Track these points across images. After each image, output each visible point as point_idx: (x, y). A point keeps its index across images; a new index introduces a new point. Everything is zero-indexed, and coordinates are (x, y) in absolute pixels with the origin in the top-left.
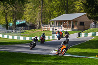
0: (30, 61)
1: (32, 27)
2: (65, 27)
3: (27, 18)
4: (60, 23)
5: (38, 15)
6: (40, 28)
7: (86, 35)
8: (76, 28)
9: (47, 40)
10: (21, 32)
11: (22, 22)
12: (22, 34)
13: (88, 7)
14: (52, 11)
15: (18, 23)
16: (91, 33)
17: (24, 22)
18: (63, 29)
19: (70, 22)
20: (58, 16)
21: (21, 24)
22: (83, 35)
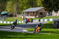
0: (10, 36)
1: (11, 16)
2: (31, 15)
3: (8, 10)
4: (28, 13)
5: (15, 8)
6: (16, 16)
7: (44, 21)
8: (37, 16)
9: (20, 24)
10: (5, 19)
11: (5, 13)
12: (5, 20)
13: (45, 3)
14: (23, 6)
15: (3, 13)
16: (47, 19)
17: (7, 13)
18: (30, 17)
19: (34, 12)
20: (27, 9)
21: (5, 14)
22: (42, 20)
